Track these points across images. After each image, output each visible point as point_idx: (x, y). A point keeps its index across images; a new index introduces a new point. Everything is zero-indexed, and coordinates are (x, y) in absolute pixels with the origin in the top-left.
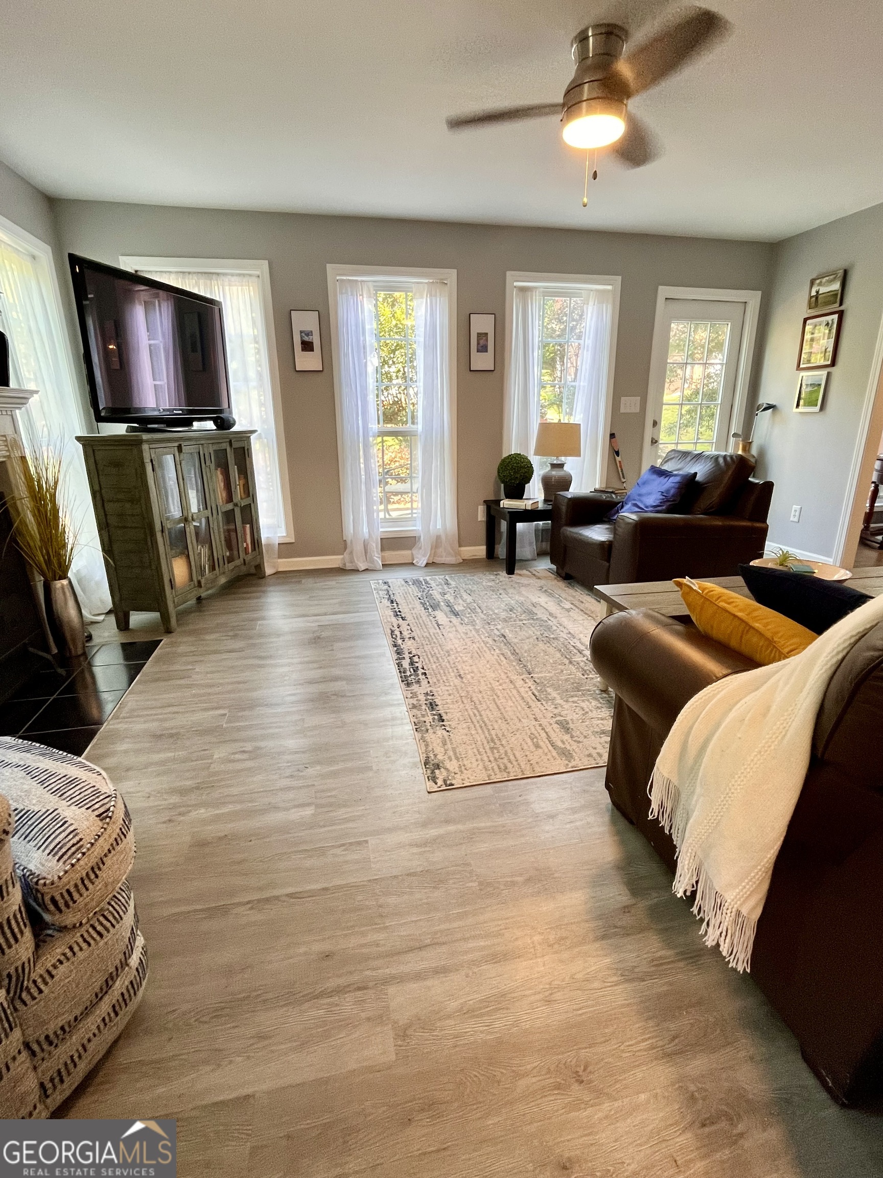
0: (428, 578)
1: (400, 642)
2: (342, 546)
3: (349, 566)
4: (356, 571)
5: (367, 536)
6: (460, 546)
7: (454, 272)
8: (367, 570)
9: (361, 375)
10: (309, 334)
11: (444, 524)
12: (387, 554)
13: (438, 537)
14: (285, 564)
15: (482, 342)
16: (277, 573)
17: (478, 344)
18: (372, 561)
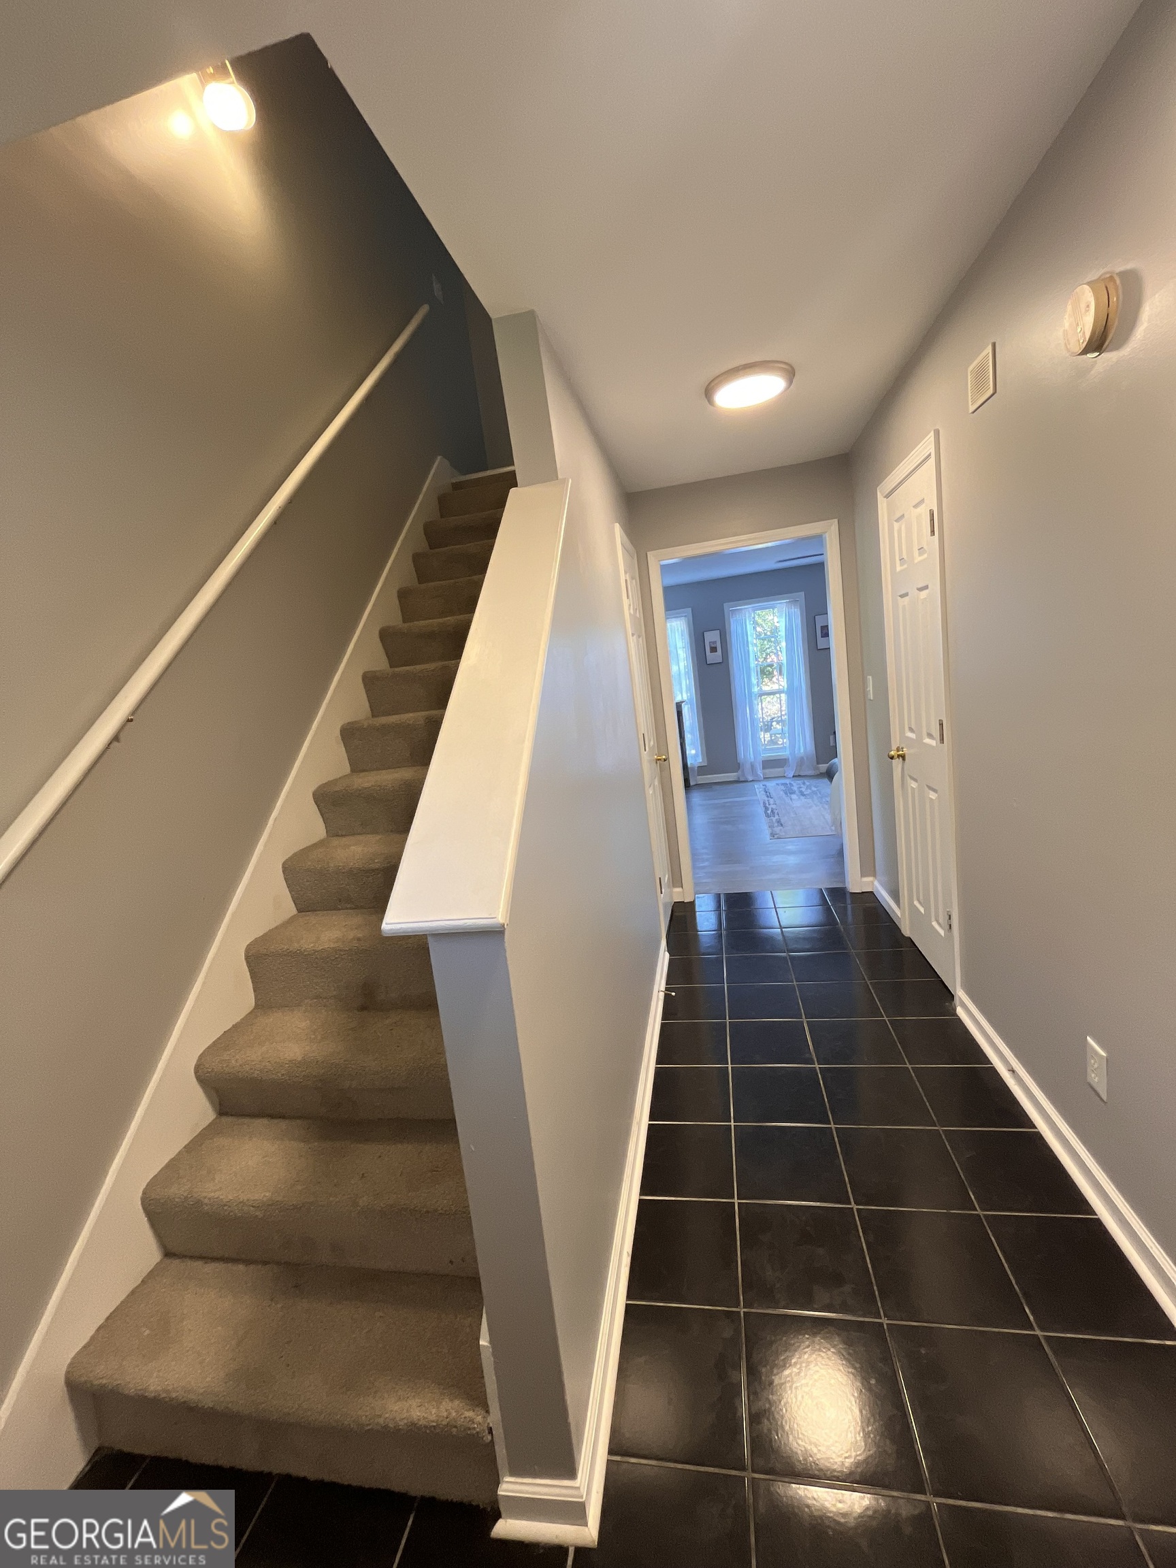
0: (792, 782)
1: (767, 805)
2: (737, 766)
3: (742, 779)
4: (747, 781)
5: (753, 760)
6: (818, 763)
7: (802, 594)
8: (753, 781)
9: (746, 661)
10: (715, 642)
11: (805, 748)
12: (767, 771)
13: (802, 759)
14: (702, 779)
15: (824, 632)
16: (696, 785)
17: (822, 632)
18: (757, 775)
